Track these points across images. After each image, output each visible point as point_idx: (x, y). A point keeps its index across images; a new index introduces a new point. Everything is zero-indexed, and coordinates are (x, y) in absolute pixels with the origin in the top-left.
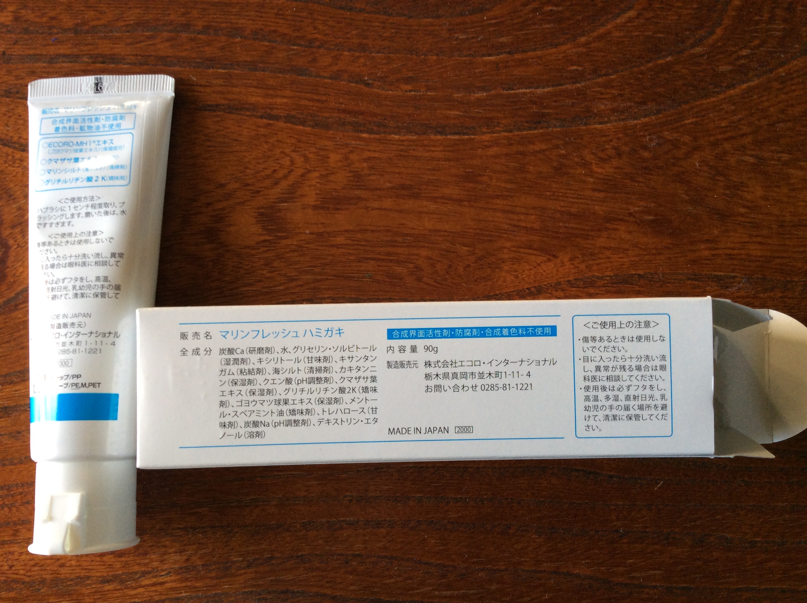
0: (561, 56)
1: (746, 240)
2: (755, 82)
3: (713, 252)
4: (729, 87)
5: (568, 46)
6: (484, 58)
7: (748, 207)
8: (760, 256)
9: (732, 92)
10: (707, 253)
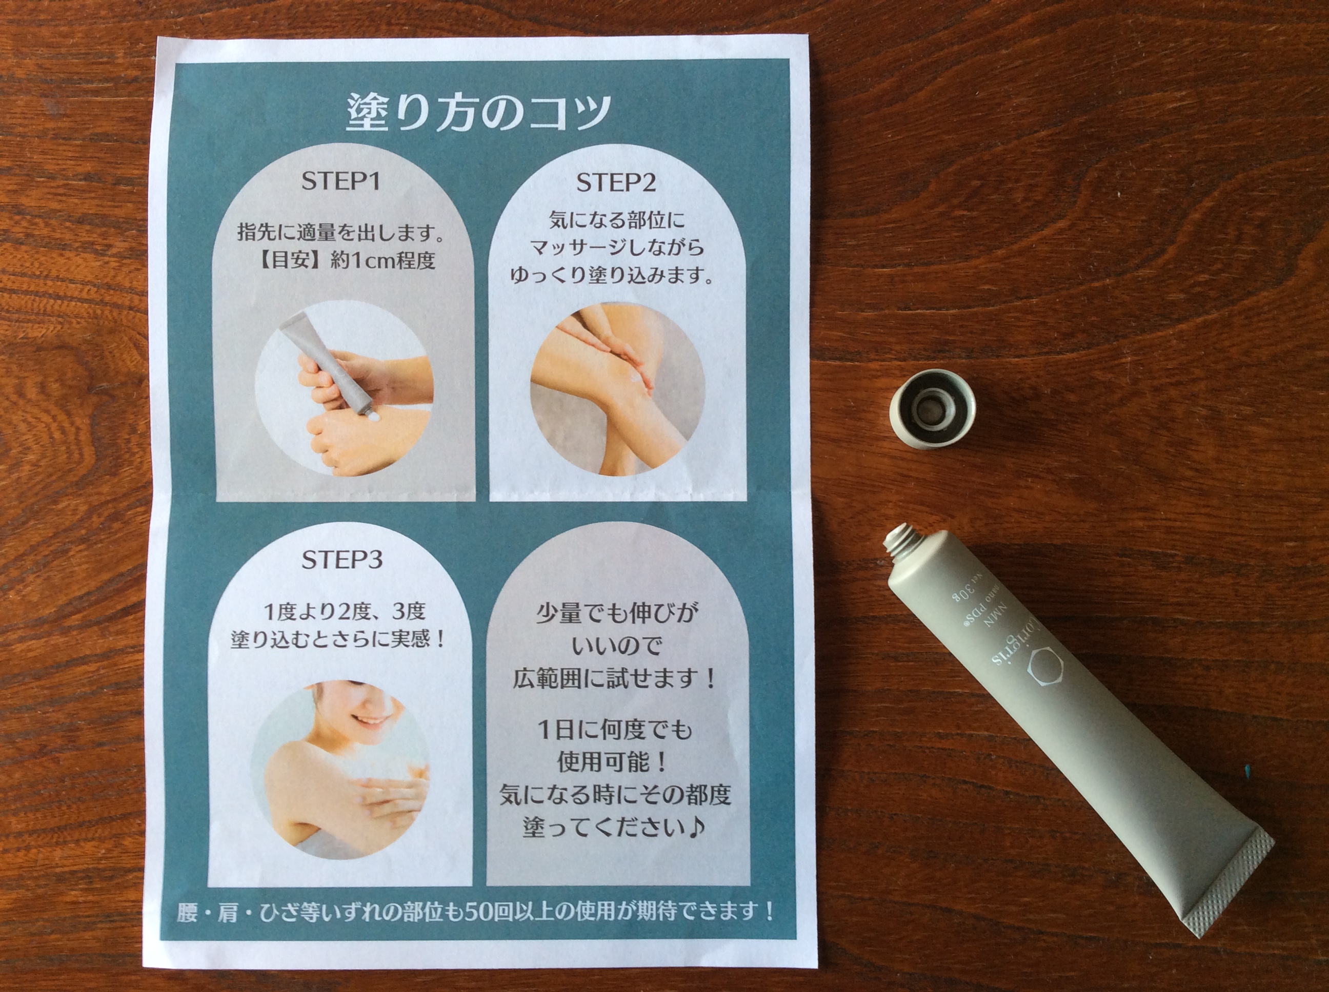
0: (971, 271)
1: (1194, 511)
2: (1215, 315)
3: (1150, 523)
4: (1179, 321)
5: (982, 260)
6: (876, 270)
7: (1197, 470)
8: (1209, 532)
9: (1183, 326)
10: (1141, 523)
